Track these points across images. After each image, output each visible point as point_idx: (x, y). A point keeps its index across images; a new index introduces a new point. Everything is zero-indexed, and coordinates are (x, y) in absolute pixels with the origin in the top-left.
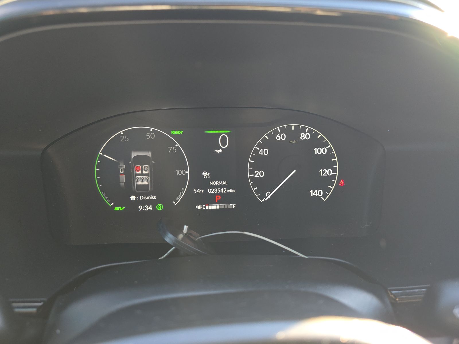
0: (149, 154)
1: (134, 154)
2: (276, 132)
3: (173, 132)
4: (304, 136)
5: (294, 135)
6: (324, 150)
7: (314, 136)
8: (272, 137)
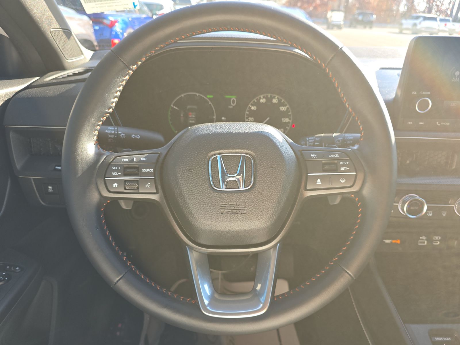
0: (195, 107)
1: (188, 107)
2: (260, 98)
3: (208, 96)
4: (275, 101)
5: (269, 100)
6: (285, 109)
7: (280, 101)
8: (258, 100)
